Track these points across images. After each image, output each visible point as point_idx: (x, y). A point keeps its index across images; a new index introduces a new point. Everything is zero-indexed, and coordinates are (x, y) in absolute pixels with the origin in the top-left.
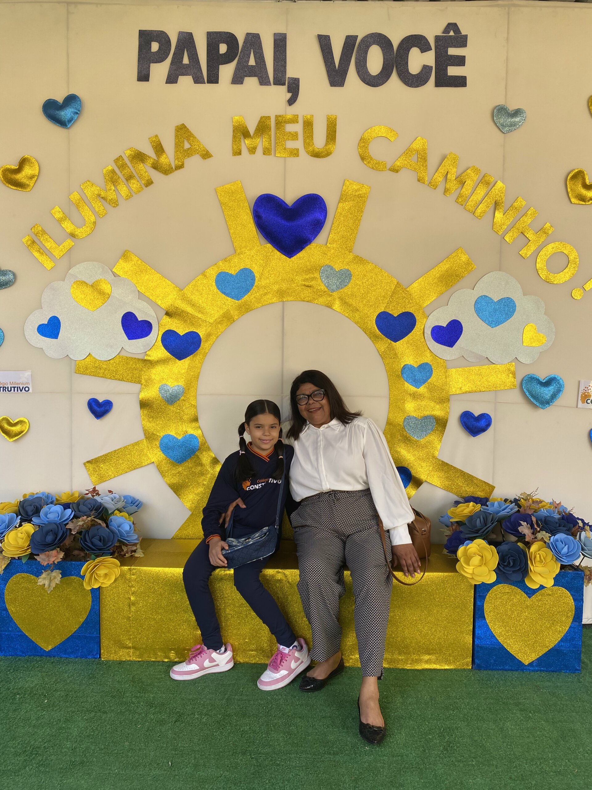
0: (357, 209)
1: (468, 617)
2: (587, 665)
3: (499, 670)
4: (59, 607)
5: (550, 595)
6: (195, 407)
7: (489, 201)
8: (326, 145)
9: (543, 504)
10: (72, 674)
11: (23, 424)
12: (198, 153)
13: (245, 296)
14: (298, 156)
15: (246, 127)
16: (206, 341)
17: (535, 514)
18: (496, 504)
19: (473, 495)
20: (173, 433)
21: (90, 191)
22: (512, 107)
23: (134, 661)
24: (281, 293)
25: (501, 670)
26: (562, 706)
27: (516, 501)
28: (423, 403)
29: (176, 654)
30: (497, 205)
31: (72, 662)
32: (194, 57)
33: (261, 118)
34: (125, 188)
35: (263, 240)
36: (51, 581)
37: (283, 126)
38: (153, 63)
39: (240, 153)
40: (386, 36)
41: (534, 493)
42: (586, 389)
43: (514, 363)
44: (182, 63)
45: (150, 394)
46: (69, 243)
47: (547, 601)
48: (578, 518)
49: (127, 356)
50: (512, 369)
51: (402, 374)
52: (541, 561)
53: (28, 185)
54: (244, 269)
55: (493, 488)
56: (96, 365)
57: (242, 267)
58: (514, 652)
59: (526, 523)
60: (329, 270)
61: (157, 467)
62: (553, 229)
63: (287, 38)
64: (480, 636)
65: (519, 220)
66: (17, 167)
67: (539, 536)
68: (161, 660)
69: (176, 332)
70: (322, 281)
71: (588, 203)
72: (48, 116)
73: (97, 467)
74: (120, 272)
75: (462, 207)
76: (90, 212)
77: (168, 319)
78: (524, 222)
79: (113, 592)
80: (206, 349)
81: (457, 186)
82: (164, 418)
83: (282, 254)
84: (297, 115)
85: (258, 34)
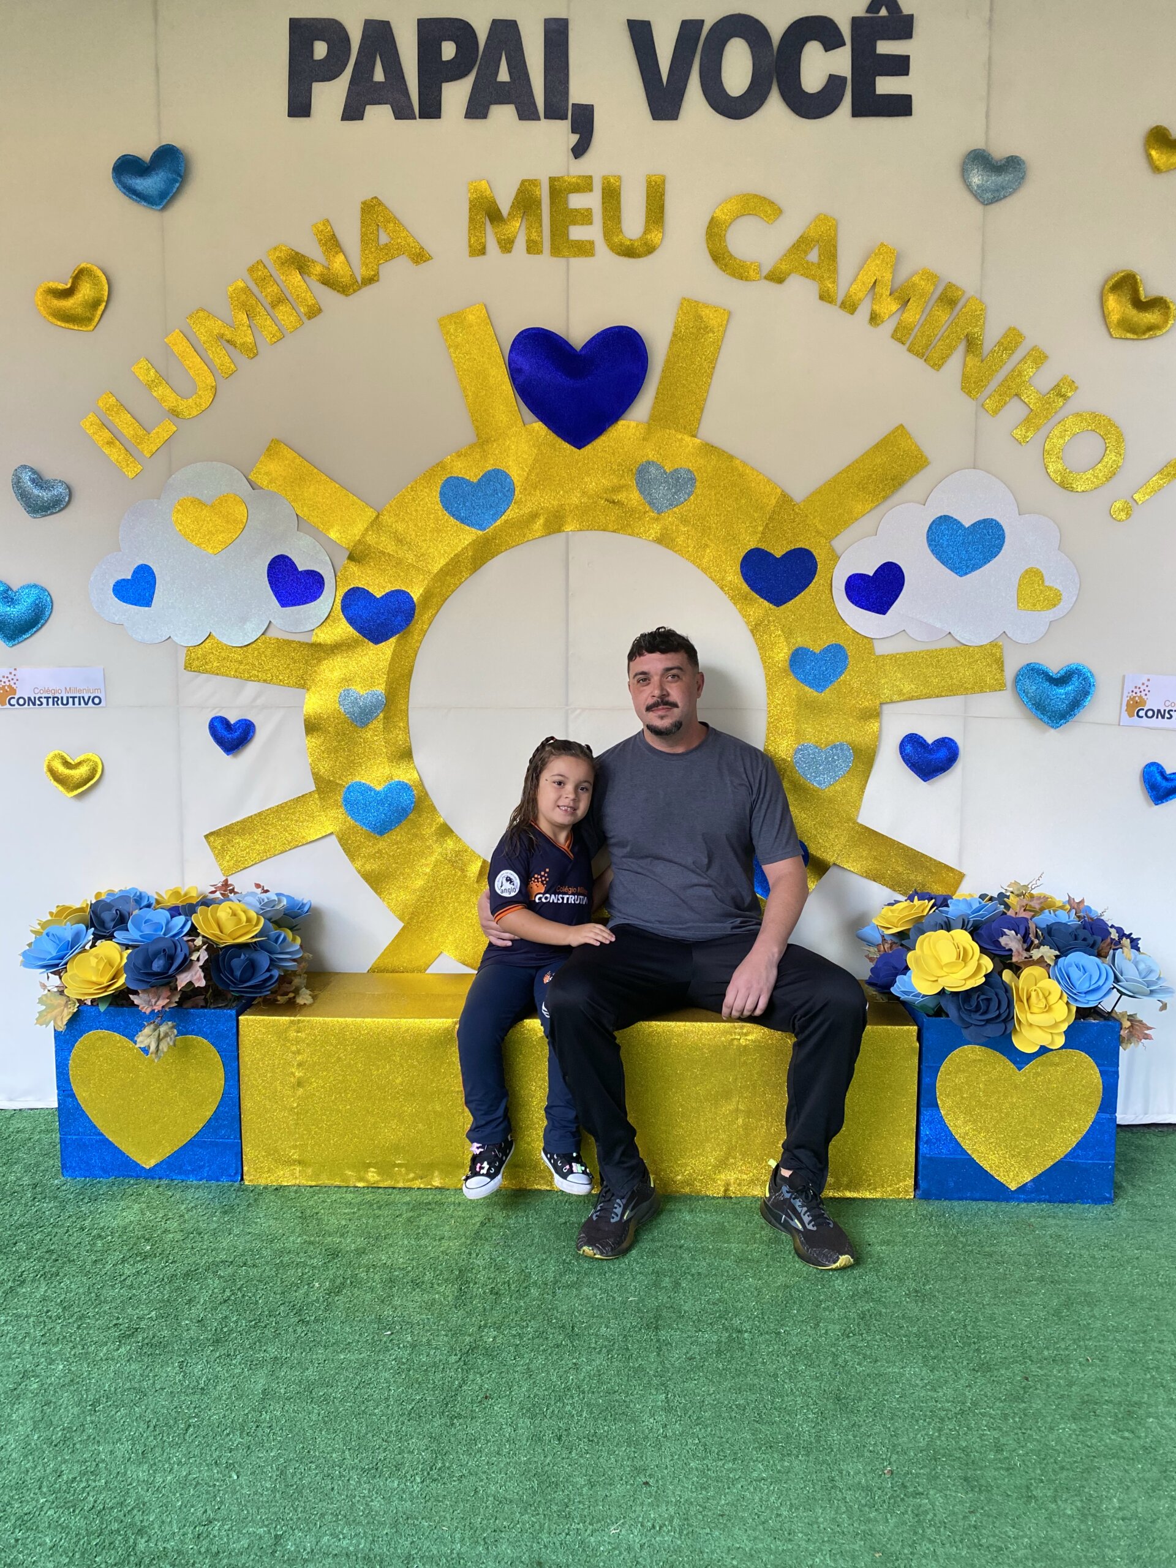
0: (705, 355)
1: (906, 1106)
2: (1128, 1194)
3: (961, 1199)
4: (167, 1090)
5: (1057, 1064)
6: (407, 730)
7: (955, 334)
8: (645, 233)
9: (1050, 901)
11: (91, 764)
12: (404, 253)
13: (494, 522)
14: (593, 255)
15: (494, 202)
16: (425, 606)
17: (1035, 918)
18: (964, 903)
19: (923, 890)
20: (367, 780)
21: (205, 329)
22: (999, 152)
23: (304, 1186)
24: (562, 516)
25: (966, 1199)
27: (1001, 898)
28: (829, 721)
29: (379, 1174)
30: (969, 343)
31: (192, 1186)
32: (394, 68)
33: (523, 182)
34: (269, 322)
35: (528, 415)
37: (564, 198)
38: (316, 81)
39: (483, 251)
40: (757, 21)
41: (1033, 882)
43: (1000, 643)
44: (372, 81)
45: (322, 707)
46: (167, 428)
47: (1051, 1075)
48: (1112, 926)
50: (997, 654)
51: (791, 666)
53: (91, 320)
54: (493, 470)
55: (962, 876)
56: (223, 654)
57: (489, 467)
58: (991, 1167)
59: (1013, 932)
60: (652, 470)
61: (340, 842)
62: (1077, 388)
63: (570, 27)
64: (929, 1139)
65: (1013, 371)
66: (69, 286)
67: (1036, 954)
68: (351, 1184)
69: (368, 592)
70: (641, 493)
71: (1144, 337)
72: (124, 187)
73: (229, 842)
74: (263, 481)
75: (904, 348)
76: (206, 368)
77: (353, 568)
78: (1020, 374)
79: (263, 1064)
80: (423, 623)
81: (894, 307)
82: (349, 750)
83: (565, 440)
84: (591, 177)
85: (515, 22)
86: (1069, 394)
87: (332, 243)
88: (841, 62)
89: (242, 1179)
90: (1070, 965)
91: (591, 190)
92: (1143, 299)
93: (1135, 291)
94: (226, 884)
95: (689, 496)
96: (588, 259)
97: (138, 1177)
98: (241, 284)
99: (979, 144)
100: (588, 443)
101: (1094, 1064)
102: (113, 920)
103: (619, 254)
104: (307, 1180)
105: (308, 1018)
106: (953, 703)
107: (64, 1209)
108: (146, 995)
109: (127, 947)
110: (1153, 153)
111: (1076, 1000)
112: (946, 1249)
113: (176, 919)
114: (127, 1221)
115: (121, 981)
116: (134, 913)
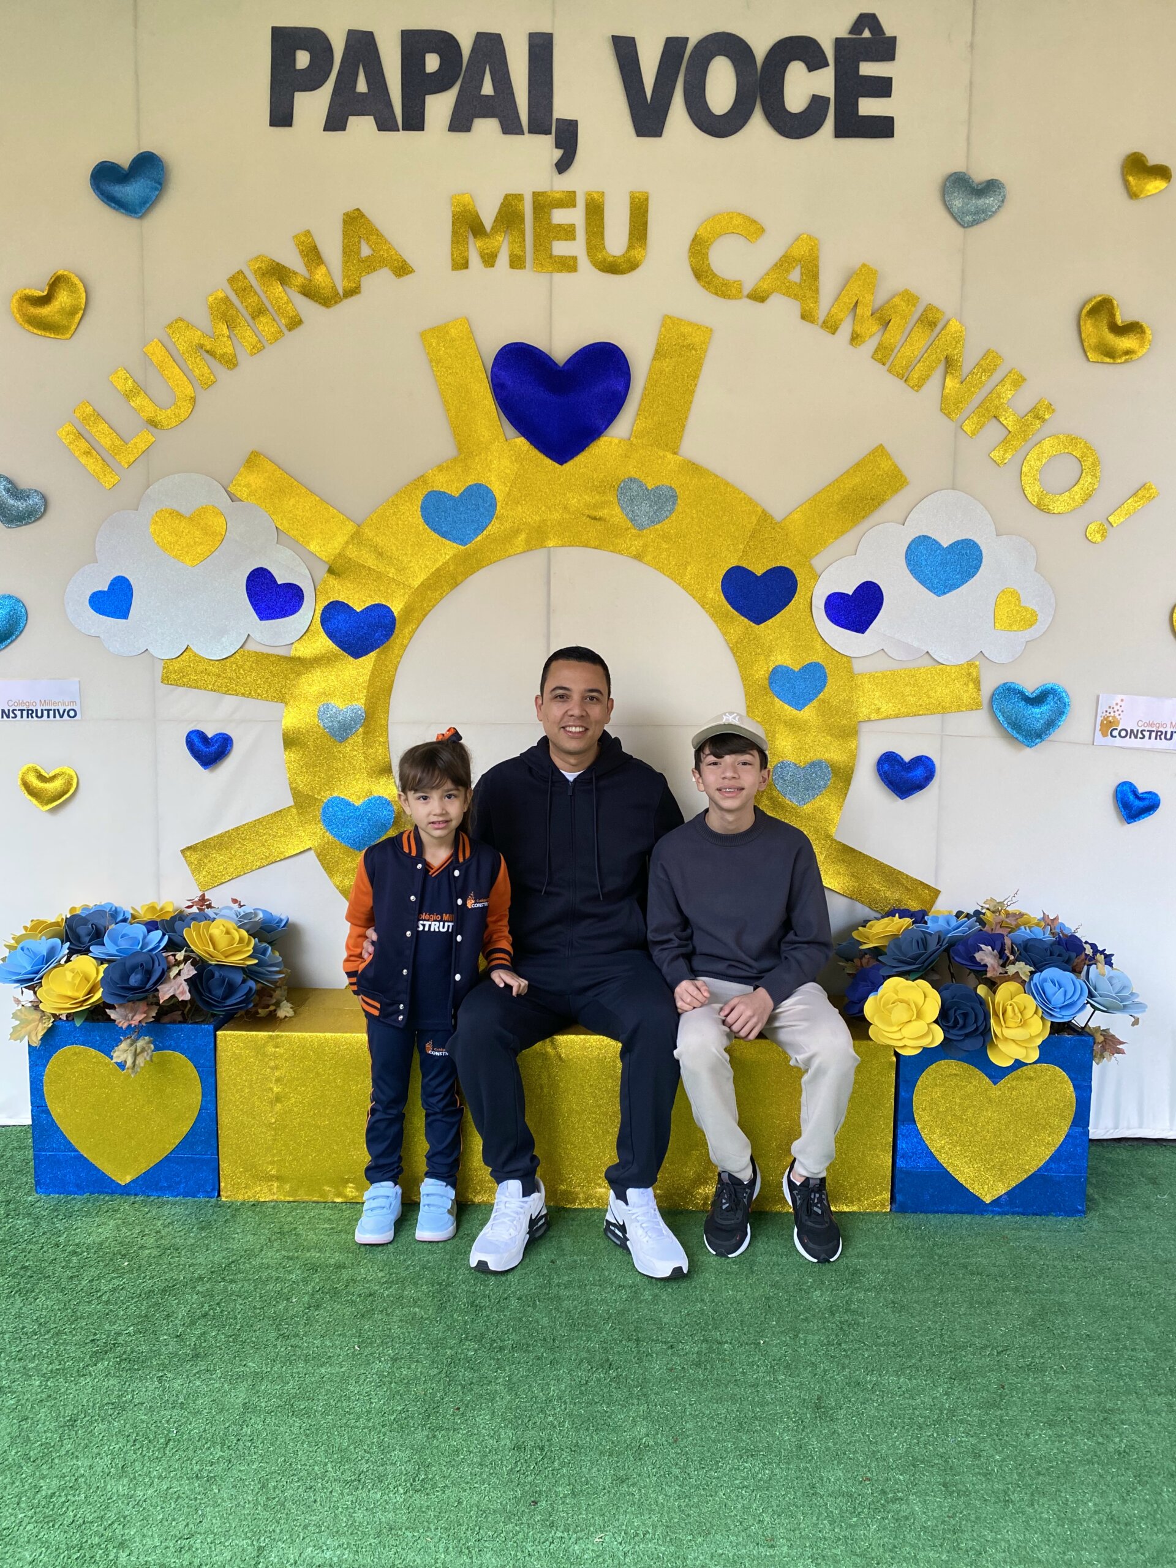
0: (687, 373)
1: (883, 1120)
2: (1098, 1204)
3: (937, 1212)
4: (143, 1106)
5: (1031, 1079)
6: (385, 745)
7: (934, 357)
8: (627, 250)
9: (1026, 919)
11: (65, 778)
12: (386, 266)
13: (477, 537)
14: (576, 270)
15: (478, 216)
16: (406, 621)
17: (1011, 934)
18: (940, 920)
19: (899, 904)
20: (345, 795)
21: (185, 339)
22: (979, 176)
23: (282, 1202)
24: (544, 531)
27: (978, 915)
28: (809, 739)
30: (948, 363)
32: (377, 80)
33: (507, 196)
34: (249, 333)
35: (510, 430)
36: (136, 1055)
37: (547, 213)
38: (299, 91)
39: (467, 267)
40: (742, 40)
41: (1010, 899)
42: (1110, 710)
43: (977, 661)
44: (354, 91)
45: (301, 722)
46: (145, 438)
47: (1026, 1089)
48: (1086, 942)
49: (258, 649)
50: (974, 672)
51: (770, 684)
52: (1015, 1018)
53: (67, 328)
54: (475, 485)
55: (937, 893)
56: (201, 667)
57: (470, 481)
58: (966, 1180)
59: (990, 948)
60: (634, 486)
61: (318, 857)
62: (1053, 410)
63: (555, 42)
64: (906, 1152)
65: (991, 393)
66: (46, 293)
67: (1011, 969)
68: (329, 1199)
69: (348, 606)
70: (622, 508)
71: (1119, 361)
72: (102, 194)
73: (206, 857)
74: (242, 493)
75: (884, 369)
76: (185, 378)
77: (332, 581)
78: (999, 396)
79: (241, 1079)
80: (404, 637)
81: (875, 328)
82: (328, 766)
83: (547, 456)
84: (575, 192)
85: (499, 36)
86: (1047, 417)
87: (313, 255)
88: (824, 82)
89: (219, 1195)
90: (1045, 980)
91: (575, 206)
92: (1119, 323)
93: (1112, 315)
94: (203, 899)
95: (671, 513)
96: (572, 275)
97: (113, 1193)
98: (221, 295)
99: (959, 166)
100: (572, 458)
101: (1067, 1078)
102: (89, 935)
103: (602, 270)
104: (285, 1196)
105: (287, 1033)
106: (931, 723)
107: (38, 1225)
108: (123, 1010)
109: (101, 961)
110: (1131, 179)
111: (1051, 1015)
112: (921, 1261)
113: (152, 933)
114: (103, 1237)
115: (98, 995)
116: (110, 928)
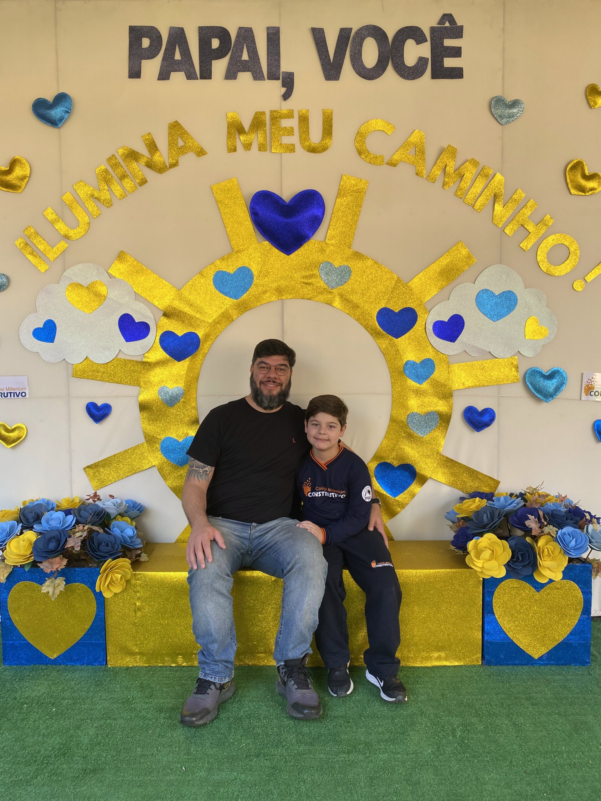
0: (356, 205)
1: (476, 613)
2: (596, 657)
3: (509, 665)
4: (64, 614)
5: (558, 589)
6: (196, 408)
7: (488, 193)
8: (322, 140)
9: (549, 497)
10: (78, 681)
11: (20, 429)
12: (192, 151)
13: (243, 295)
14: (294, 152)
15: (241, 123)
16: (206, 340)
17: (541, 508)
18: (502, 499)
19: (478, 490)
20: (174, 436)
21: (83, 191)
22: (509, 98)
23: (142, 667)
24: (279, 291)
25: (511, 664)
26: (573, 699)
27: (522, 495)
28: (426, 400)
29: (184, 658)
30: (496, 197)
31: (78, 669)
32: (186, 53)
33: (256, 113)
34: (119, 188)
35: (260, 237)
36: (55, 588)
37: (278, 121)
38: (144, 59)
39: (235, 150)
40: (380, 29)
41: (539, 487)
42: (590, 381)
43: (516, 357)
44: (174, 59)
45: (149, 397)
46: (63, 245)
47: (555, 595)
48: (584, 511)
49: (125, 358)
50: (515, 363)
51: (404, 370)
52: (549, 555)
53: (20, 187)
54: (242, 267)
55: (498, 483)
56: (94, 368)
57: (240, 265)
58: (524, 646)
59: (532, 517)
60: (328, 266)
61: (158, 470)
62: (553, 221)
63: (281, 31)
64: (490, 632)
65: (519, 212)
66: (8, 168)
67: (546, 530)
68: (168, 665)
69: (174, 333)
70: (322, 278)
71: (587, 194)
72: (38, 115)
73: (97, 472)
74: (116, 274)
75: (461, 201)
76: (84, 213)
77: (164, 320)
78: (524, 214)
80: (205, 349)
81: (456, 179)
82: (164, 420)
83: (280, 251)
84: (293, 110)
85: (251, 28)
86: (550, 225)
87: (152, 147)
88: (425, 50)
89: (106, 664)
90: (564, 534)
91: (293, 117)
92: (587, 173)
93: (583, 170)
95: (348, 280)
96: (292, 154)
97: (47, 664)
98: (103, 167)
99: (498, 93)
100: (294, 251)
101: (578, 588)
102: (33, 518)
103: (308, 151)
104: (143, 664)
105: (143, 573)
108: (47, 563)
109: (40, 534)
110: (590, 97)
113: (68, 516)
114: (41, 692)
116: (45, 514)
